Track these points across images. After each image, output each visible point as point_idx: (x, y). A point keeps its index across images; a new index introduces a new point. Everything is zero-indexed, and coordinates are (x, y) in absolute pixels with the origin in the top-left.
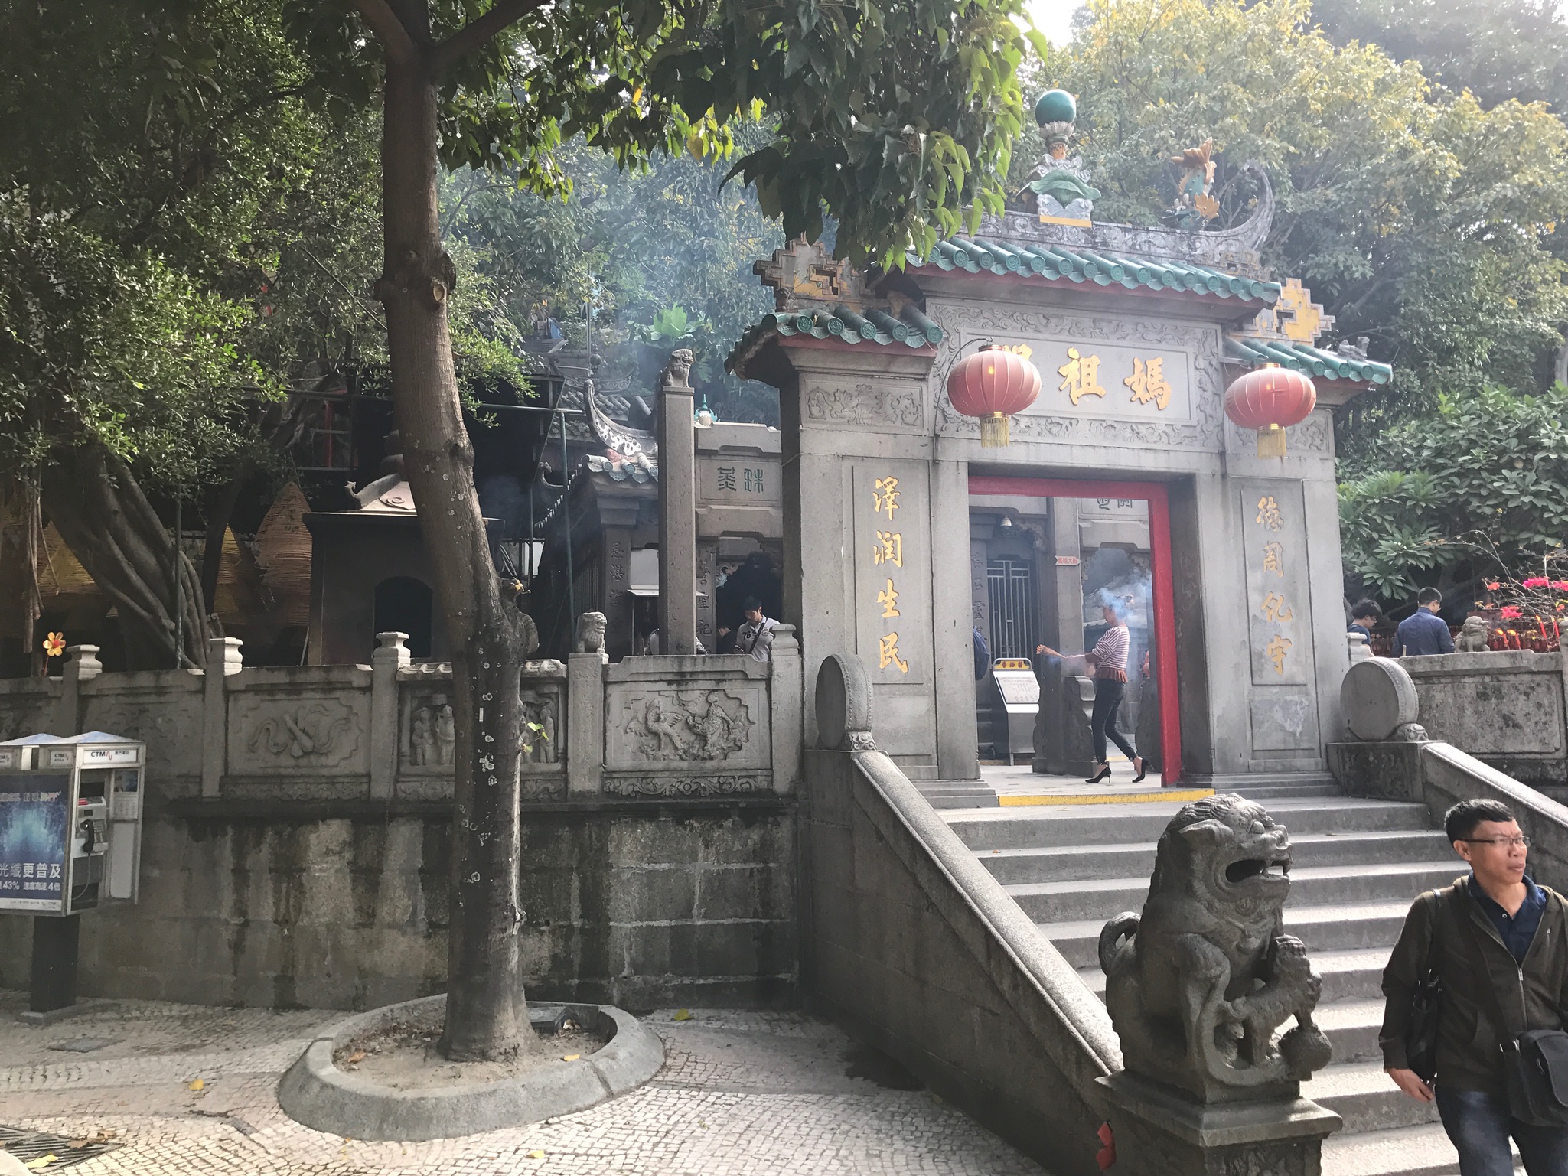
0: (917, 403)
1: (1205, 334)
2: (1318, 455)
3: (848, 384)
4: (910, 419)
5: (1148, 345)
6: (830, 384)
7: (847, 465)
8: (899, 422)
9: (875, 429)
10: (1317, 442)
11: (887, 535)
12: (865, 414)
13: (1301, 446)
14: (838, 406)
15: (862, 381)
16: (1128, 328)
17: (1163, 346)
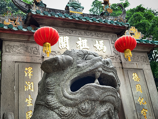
0: (38, 49)
1: (113, 36)
2: (146, 63)
3: (17, 44)
4: (36, 53)
5: (99, 38)
6: (12, 44)
7: (17, 64)
8: (32, 54)
9: (25, 55)
10: (145, 60)
11: (29, 83)
12: (22, 51)
13: (141, 61)
14: (14, 49)
15: (21, 43)
16: (93, 34)
17: (103, 38)
